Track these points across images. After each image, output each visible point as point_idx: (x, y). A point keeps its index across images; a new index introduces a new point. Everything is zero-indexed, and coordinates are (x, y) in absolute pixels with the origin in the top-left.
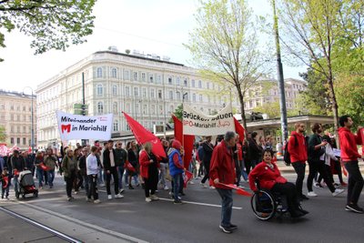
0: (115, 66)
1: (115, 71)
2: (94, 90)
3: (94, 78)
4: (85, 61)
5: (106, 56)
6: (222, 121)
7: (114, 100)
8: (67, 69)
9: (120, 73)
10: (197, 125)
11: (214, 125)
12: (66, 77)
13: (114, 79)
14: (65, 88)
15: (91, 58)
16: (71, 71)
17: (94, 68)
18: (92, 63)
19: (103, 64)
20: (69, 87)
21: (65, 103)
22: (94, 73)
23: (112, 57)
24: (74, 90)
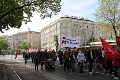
0: (68, 22)
1: (67, 24)
2: (60, 31)
3: (60, 26)
4: (57, 21)
5: (64, 19)
7: (67, 34)
9: (69, 25)
12: (51, 26)
13: (67, 27)
14: (50, 30)
16: (52, 24)
17: (60, 23)
18: (60, 21)
19: (64, 22)
20: (52, 30)
21: (50, 35)
22: (60, 25)
23: (67, 19)
24: (54, 31)
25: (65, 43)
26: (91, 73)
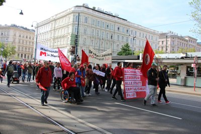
0: (87, 16)
1: (86, 19)
2: (73, 29)
3: (73, 22)
4: (69, 11)
5: (82, 9)
7: (84, 37)
8: (56, 15)
9: (90, 21)
12: (55, 20)
13: (85, 24)
14: (53, 27)
15: (73, 9)
16: (59, 16)
17: (74, 16)
18: (73, 12)
20: (56, 26)
21: (52, 36)
22: (74, 19)
23: (86, 10)
24: (60, 28)
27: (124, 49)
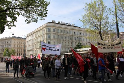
0: (54, 28)
1: (54, 30)
2: (47, 36)
3: (47, 32)
5: (51, 24)
6: (116, 46)
7: (54, 40)
8: (37, 29)
9: (56, 30)
10: (104, 48)
11: (112, 48)
12: (37, 32)
13: (54, 32)
14: (36, 36)
15: (46, 25)
17: (47, 28)
18: (46, 27)
19: (50, 27)
20: (38, 35)
21: (36, 41)
22: (47, 30)
23: (53, 24)
24: (40, 36)
25: (45, 50)
26: (65, 78)
27: (78, 45)
